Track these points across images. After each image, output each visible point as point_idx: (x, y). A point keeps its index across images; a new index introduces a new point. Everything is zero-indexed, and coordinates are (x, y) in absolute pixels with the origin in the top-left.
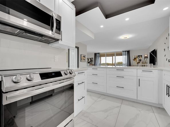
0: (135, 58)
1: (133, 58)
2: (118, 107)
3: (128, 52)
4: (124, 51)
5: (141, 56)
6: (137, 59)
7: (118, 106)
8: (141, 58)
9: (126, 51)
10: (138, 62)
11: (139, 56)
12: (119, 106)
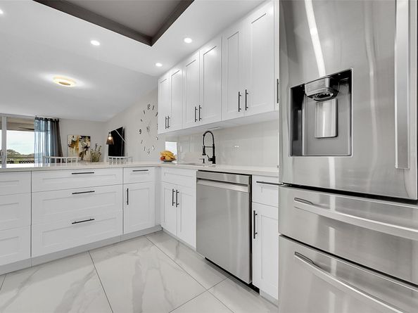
0: (74, 143)
1: (70, 143)
2: (88, 277)
3: (55, 123)
4: (41, 119)
5: (89, 137)
6: (80, 145)
7: (90, 273)
8: (87, 143)
9: (46, 120)
10: (81, 153)
11: (85, 137)
12: (92, 272)
